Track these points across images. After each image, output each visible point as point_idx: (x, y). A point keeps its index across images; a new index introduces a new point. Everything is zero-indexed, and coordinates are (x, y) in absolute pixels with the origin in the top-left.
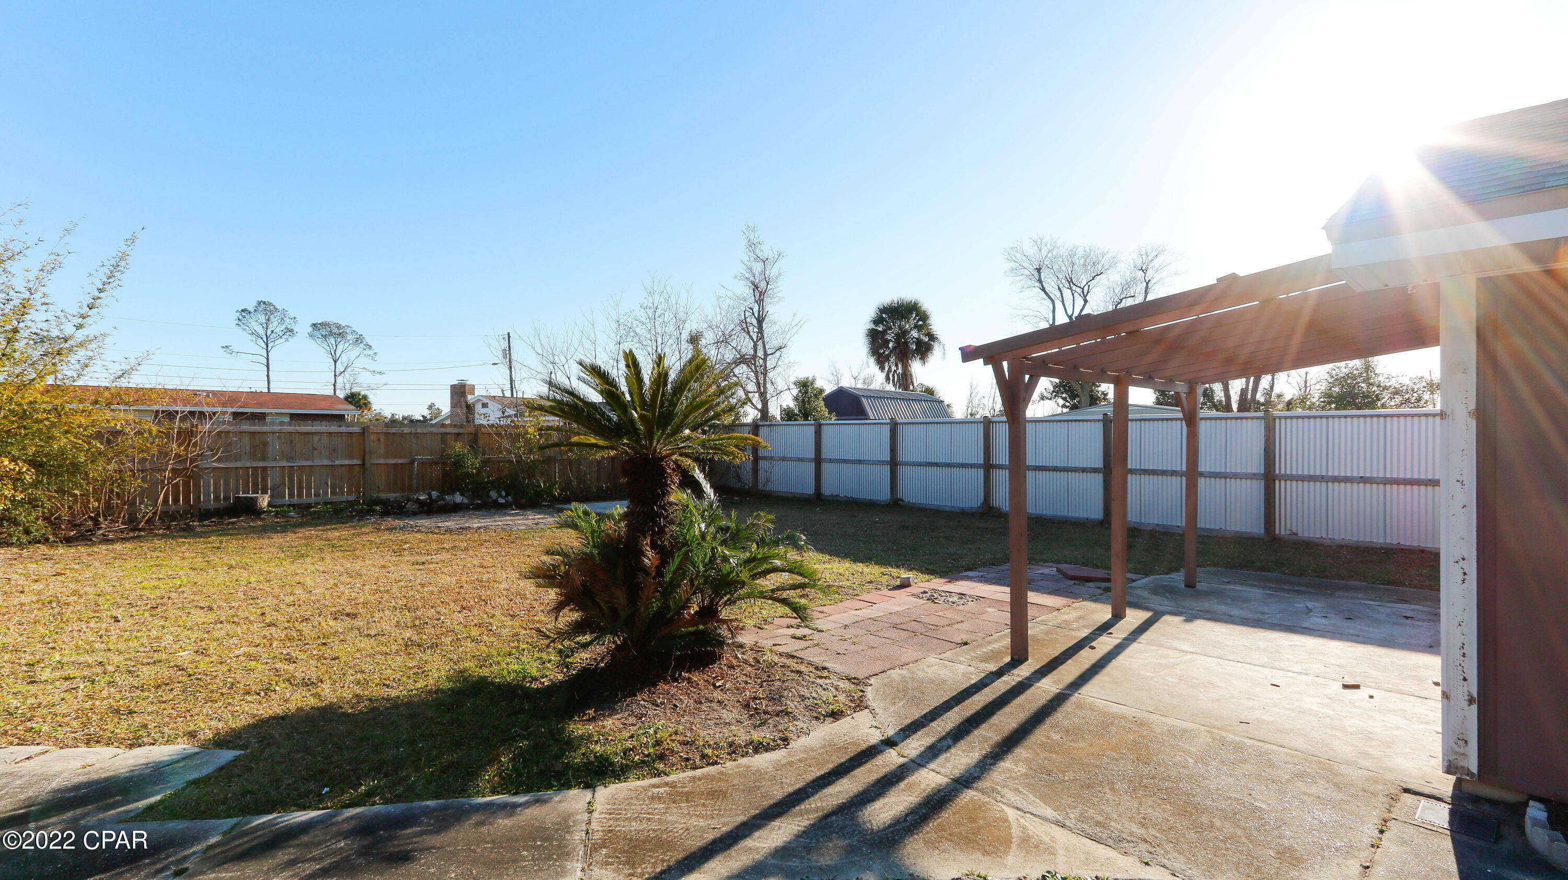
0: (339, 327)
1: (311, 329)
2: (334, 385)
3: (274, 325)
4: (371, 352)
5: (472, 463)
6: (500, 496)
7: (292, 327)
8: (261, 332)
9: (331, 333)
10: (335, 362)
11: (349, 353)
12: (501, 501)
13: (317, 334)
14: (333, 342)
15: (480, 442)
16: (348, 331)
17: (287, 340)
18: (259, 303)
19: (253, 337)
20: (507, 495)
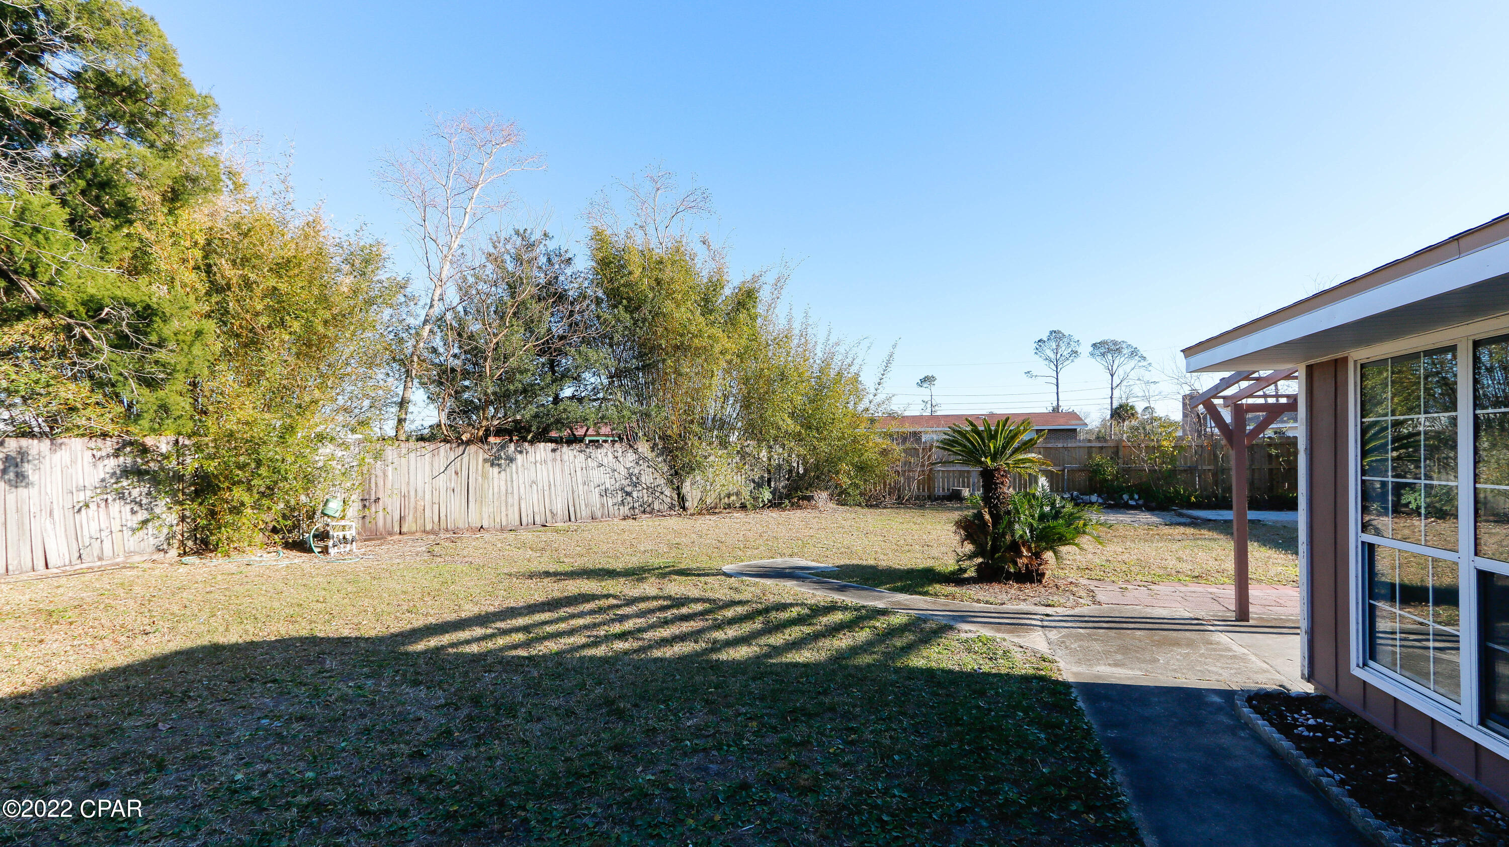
0: (1115, 343)
1: (1092, 349)
2: (1111, 398)
3: (1064, 351)
4: (1145, 363)
5: (1110, 470)
6: (1132, 498)
7: (1077, 349)
8: (1052, 356)
9: (1109, 350)
10: (1112, 376)
11: (1124, 366)
12: (1132, 502)
13: (1097, 352)
14: (1110, 358)
15: (1120, 453)
16: (1124, 346)
17: (1073, 361)
18: (1051, 333)
19: (1047, 362)
20: (1139, 498)
